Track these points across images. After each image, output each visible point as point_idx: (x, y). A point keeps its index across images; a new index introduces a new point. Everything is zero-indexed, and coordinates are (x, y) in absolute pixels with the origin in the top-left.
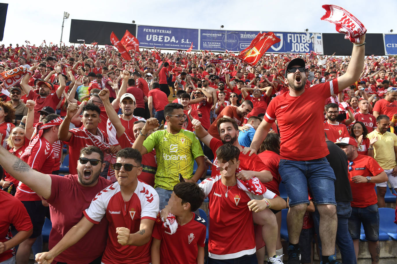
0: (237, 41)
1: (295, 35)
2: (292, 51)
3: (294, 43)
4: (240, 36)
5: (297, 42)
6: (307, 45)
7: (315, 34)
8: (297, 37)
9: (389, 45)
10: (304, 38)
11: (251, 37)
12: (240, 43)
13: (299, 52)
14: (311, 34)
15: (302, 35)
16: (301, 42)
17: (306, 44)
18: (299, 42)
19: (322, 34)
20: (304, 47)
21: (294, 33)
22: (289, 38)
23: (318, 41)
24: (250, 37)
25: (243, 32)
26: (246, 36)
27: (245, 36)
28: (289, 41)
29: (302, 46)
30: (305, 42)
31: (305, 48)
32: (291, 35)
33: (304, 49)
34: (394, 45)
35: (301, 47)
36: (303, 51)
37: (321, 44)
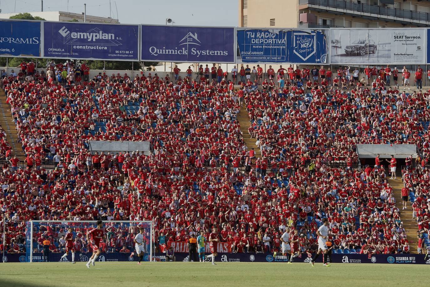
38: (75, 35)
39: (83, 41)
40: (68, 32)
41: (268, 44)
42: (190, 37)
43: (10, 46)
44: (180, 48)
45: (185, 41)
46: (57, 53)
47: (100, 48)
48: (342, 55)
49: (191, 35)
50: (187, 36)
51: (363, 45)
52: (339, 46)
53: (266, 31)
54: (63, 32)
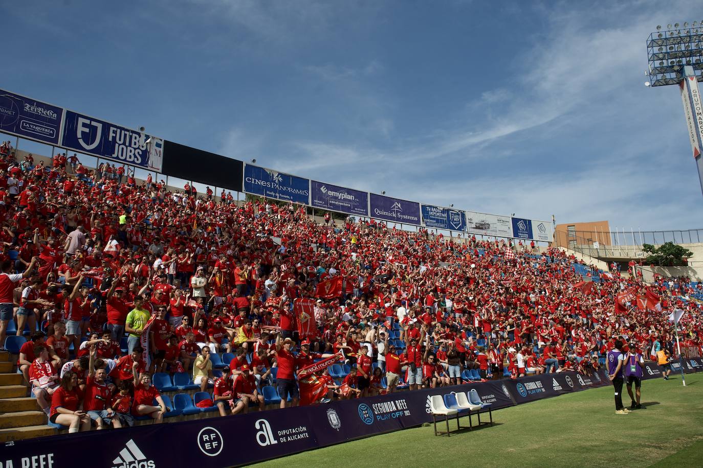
0: (16, 114)
1: (123, 132)
2: (113, 156)
3: (119, 145)
4: (23, 107)
5: (124, 144)
6: (138, 153)
7: (153, 138)
8: (125, 135)
9: (248, 180)
10: (136, 141)
11: (45, 113)
12: (21, 119)
13: (125, 160)
14: (147, 137)
15: (134, 135)
16: (130, 145)
17: (137, 151)
18: (127, 144)
19: (163, 140)
20: (134, 154)
21: (122, 129)
22: (111, 134)
23: (156, 150)
24: (43, 114)
25: (31, 102)
26: (35, 111)
27: (34, 110)
28: (110, 139)
29: (131, 151)
30: (136, 146)
31: (135, 156)
32: (116, 129)
33: (133, 157)
34: (255, 181)
35: (129, 154)
36: (132, 160)
37: (160, 156)
38: (331, 193)
39: (336, 198)
40: (326, 190)
41: (438, 216)
42: (396, 205)
43: (290, 194)
44: (391, 212)
45: (394, 207)
46: (319, 204)
47: (346, 205)
48: (474, 228)
49: (397, 204)
50: (395, 204)
51: (483, 223)
52: (472, 222)
53: (436, 208)
54: (323, 189)
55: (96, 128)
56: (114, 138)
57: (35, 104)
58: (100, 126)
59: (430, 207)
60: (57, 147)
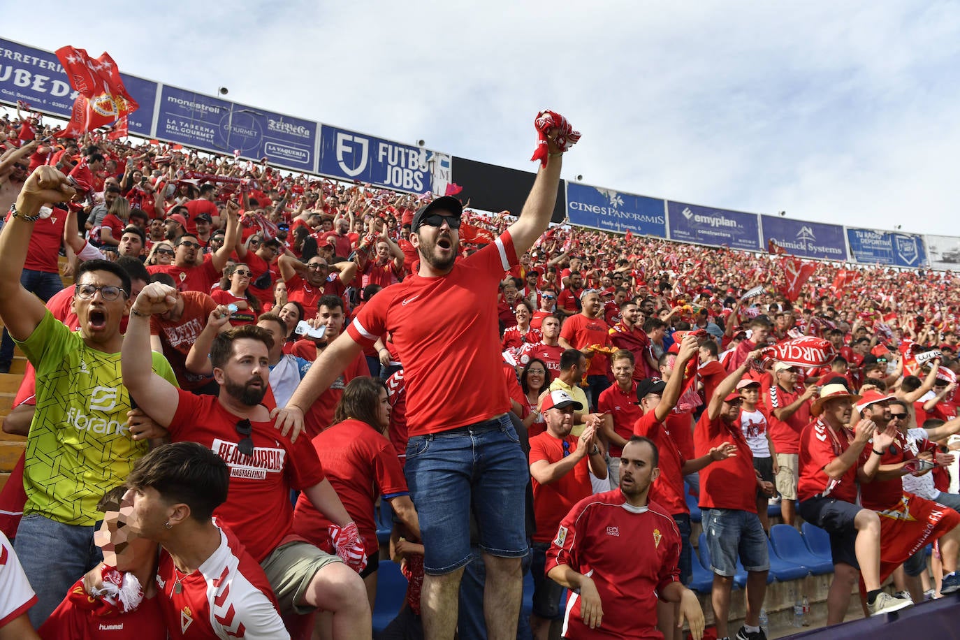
0: (259, 135)
1: (396, 148)
2: (386, 182)
3: (393, 167)
4: (266, 125)
5: (399, 165)
6: (418, 176)
7: (437, 154)
8: (400, 153)
9: (574, 205)
10: (415, 160)
11: (294, 131)
12: (266, 140)
13: (401, 187)
14: (429, 153)
15: (411, 152)
16: (407, 167)
17: (417, 173)
18: (403, 165)
19: (451, 157)
20: (413, 179)
21: (394, 144)
22: (381, 153)
23: (442, 171)
24: (292, 132)
25: (276, 117)
26: (282, 128)
27: (280, 127)
28: (380, 160)
29: (408, 175)
30: (415, 168)
31: (415, 182)
32: (386, 146)
33: (411, 182)
34: (583, 207)
35: (406, 178)
36: (410, 187)
37: (447, 179)
38: (699, 218)
39: (707, 226)
40: (692, 214)
41: (876, 245)
42: (805, 231)
43: (636, 223)
44: (798, 242)
45: (801, 235)
46: (682, 237)
47: (724, 235)
48: (940, 261)
49: (806, 229)
50: (803, 230)
51: (956, 252)
52: (935, 251)
53: (872, 232)
54: (687, 214)
55: (361, 145)
56: (385, 158)
57: (281, 119)
58: (365, 143)
59: (862, 230)
60: (313, 175)
